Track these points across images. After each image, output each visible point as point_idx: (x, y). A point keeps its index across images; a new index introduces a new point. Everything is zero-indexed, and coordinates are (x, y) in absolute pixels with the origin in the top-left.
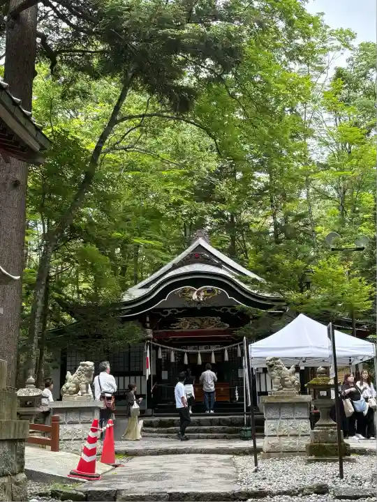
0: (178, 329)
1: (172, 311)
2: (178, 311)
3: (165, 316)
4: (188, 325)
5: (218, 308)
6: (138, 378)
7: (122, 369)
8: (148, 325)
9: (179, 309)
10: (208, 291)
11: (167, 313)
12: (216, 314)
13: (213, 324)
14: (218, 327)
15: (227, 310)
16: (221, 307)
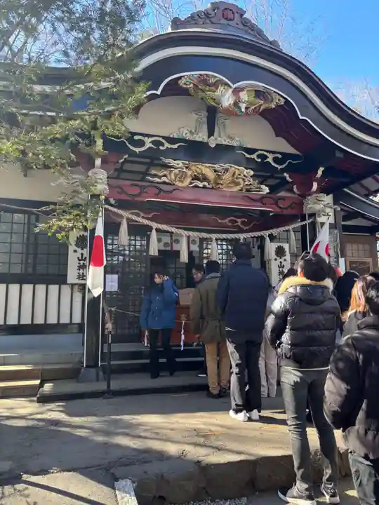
0: (164, 183)
1: (152, 142)
2: (167, 145)
3: (137, 150)
4: (188, 180)
5: (251, 151)
6: (54, 288)
7: (17, 270)
8: (98, 162)
9: (171, 140)
10: (259, 94)
11: (142, 143)
12: (249, 163)
13: (238, 184)
14: (247, 190)
15: (267, 157)
16: (257, 150)
